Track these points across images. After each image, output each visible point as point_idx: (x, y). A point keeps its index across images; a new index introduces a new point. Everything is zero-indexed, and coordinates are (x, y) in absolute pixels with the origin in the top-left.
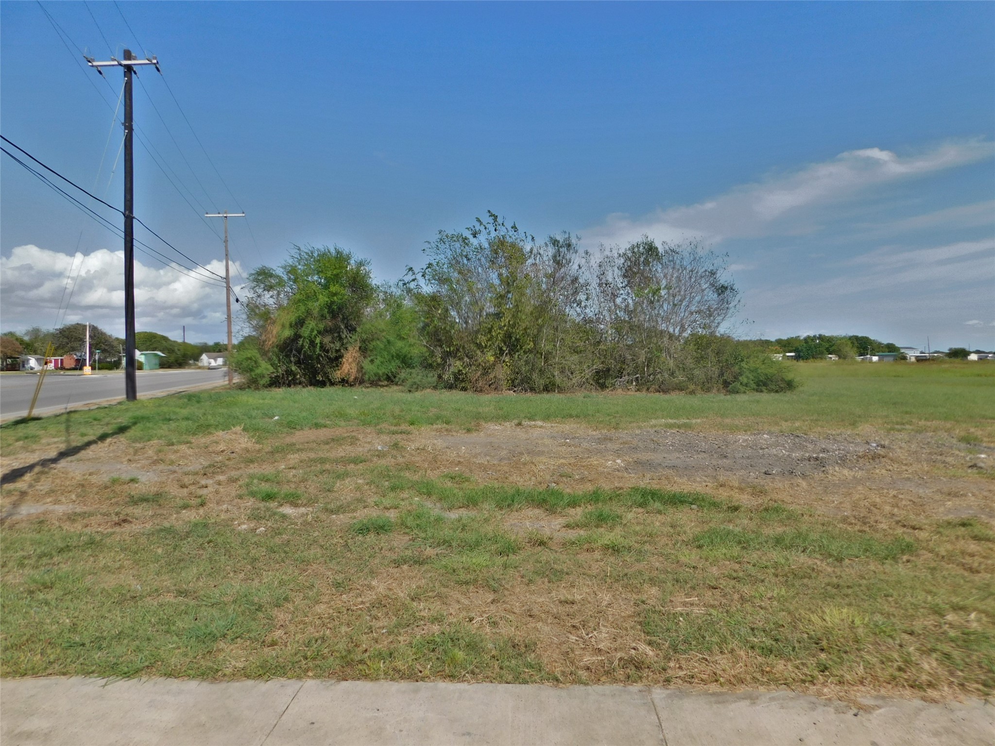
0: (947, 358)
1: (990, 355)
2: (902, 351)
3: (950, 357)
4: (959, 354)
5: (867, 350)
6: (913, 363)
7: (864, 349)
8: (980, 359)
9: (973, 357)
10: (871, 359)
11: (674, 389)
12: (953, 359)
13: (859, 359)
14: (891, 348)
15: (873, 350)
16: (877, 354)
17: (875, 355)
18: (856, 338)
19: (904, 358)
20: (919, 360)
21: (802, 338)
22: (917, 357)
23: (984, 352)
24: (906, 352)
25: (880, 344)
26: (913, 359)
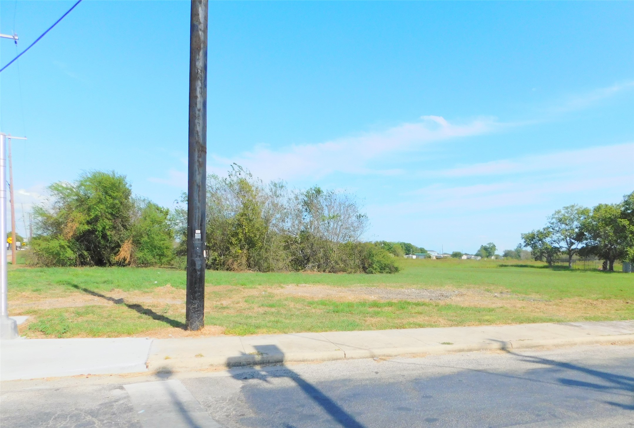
0: (451, 257)
1: (473, 256)
2: (428, 252)
3: (453, 257)
4: (457, 255)
5: (410, 251)
6: (434, 260)
7: (408, 251)
8: (468, 258)
9: (464, 257)
10: (412, 257)
11: (340, 271)
12: (455, 258)
13: (406, 257)
14: (422, 251)
15: (413, 251)
16: (415, 254)
17: (414, 255)
18: (405, 244)
19: (430, 257)
20: (438, 258)
21: (373, 243)
22: (436, 257)
23: (470, 255)
24: (431, 253)
25: (417, 248)
26: (434, 258)
